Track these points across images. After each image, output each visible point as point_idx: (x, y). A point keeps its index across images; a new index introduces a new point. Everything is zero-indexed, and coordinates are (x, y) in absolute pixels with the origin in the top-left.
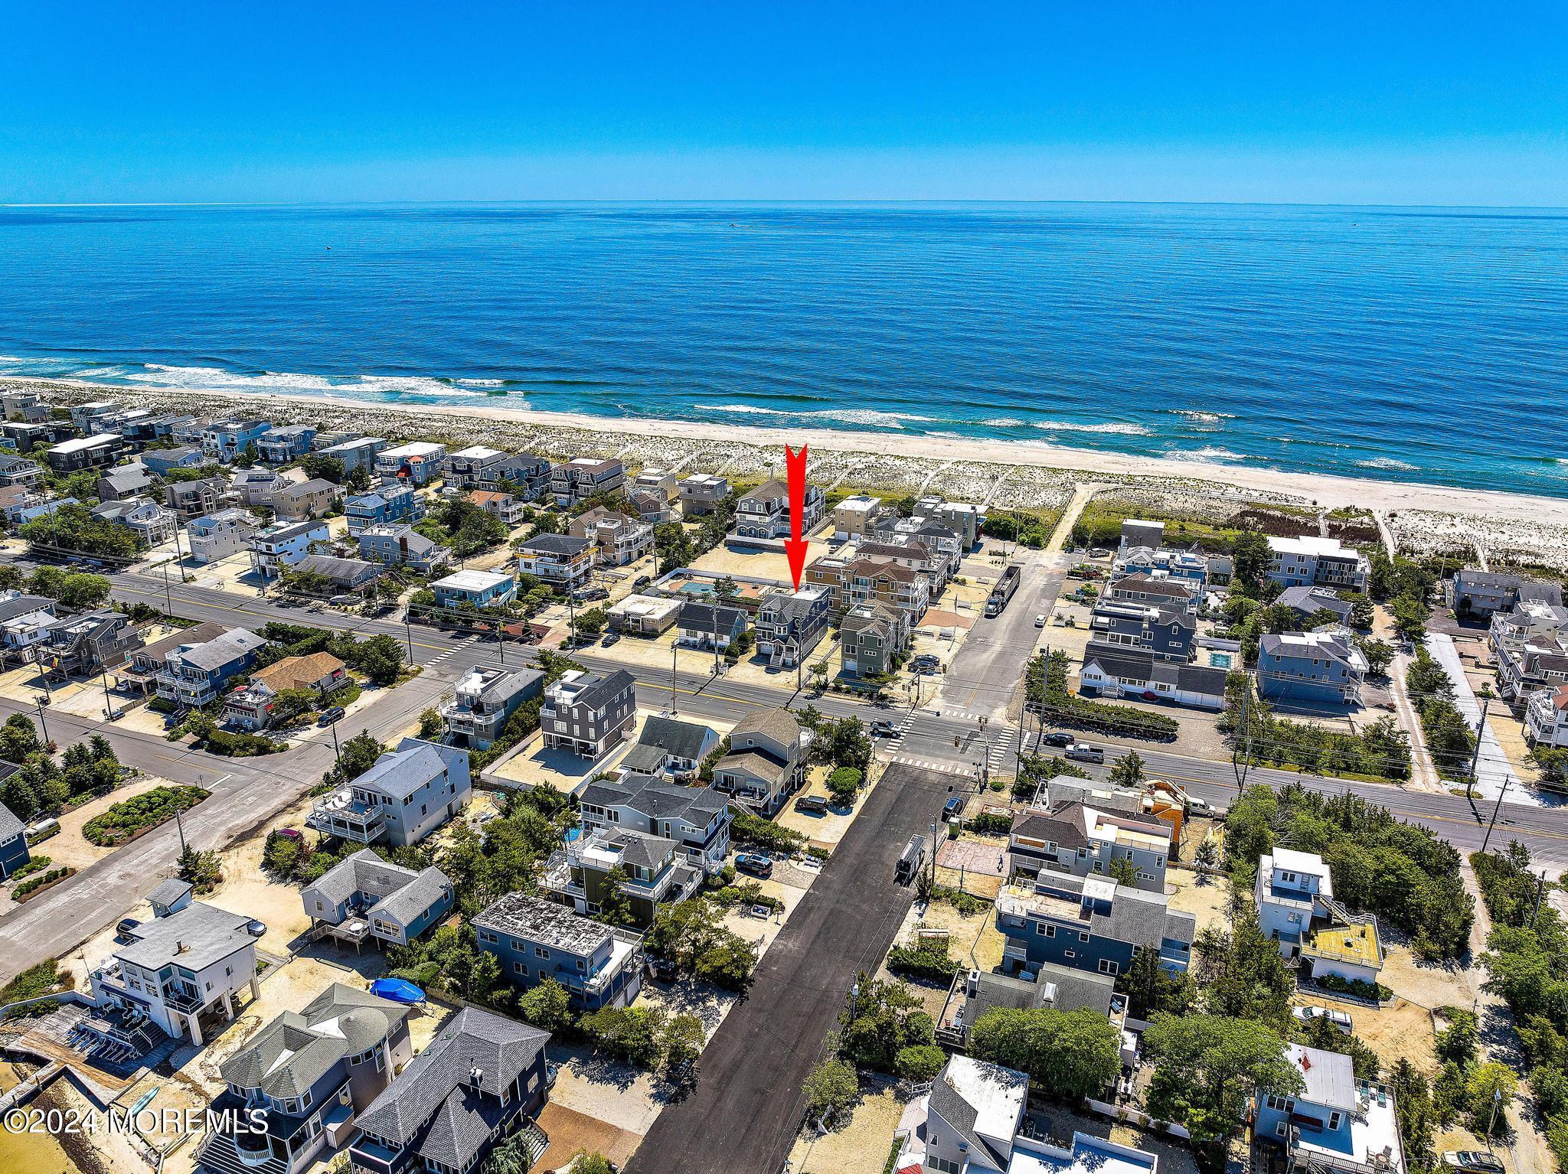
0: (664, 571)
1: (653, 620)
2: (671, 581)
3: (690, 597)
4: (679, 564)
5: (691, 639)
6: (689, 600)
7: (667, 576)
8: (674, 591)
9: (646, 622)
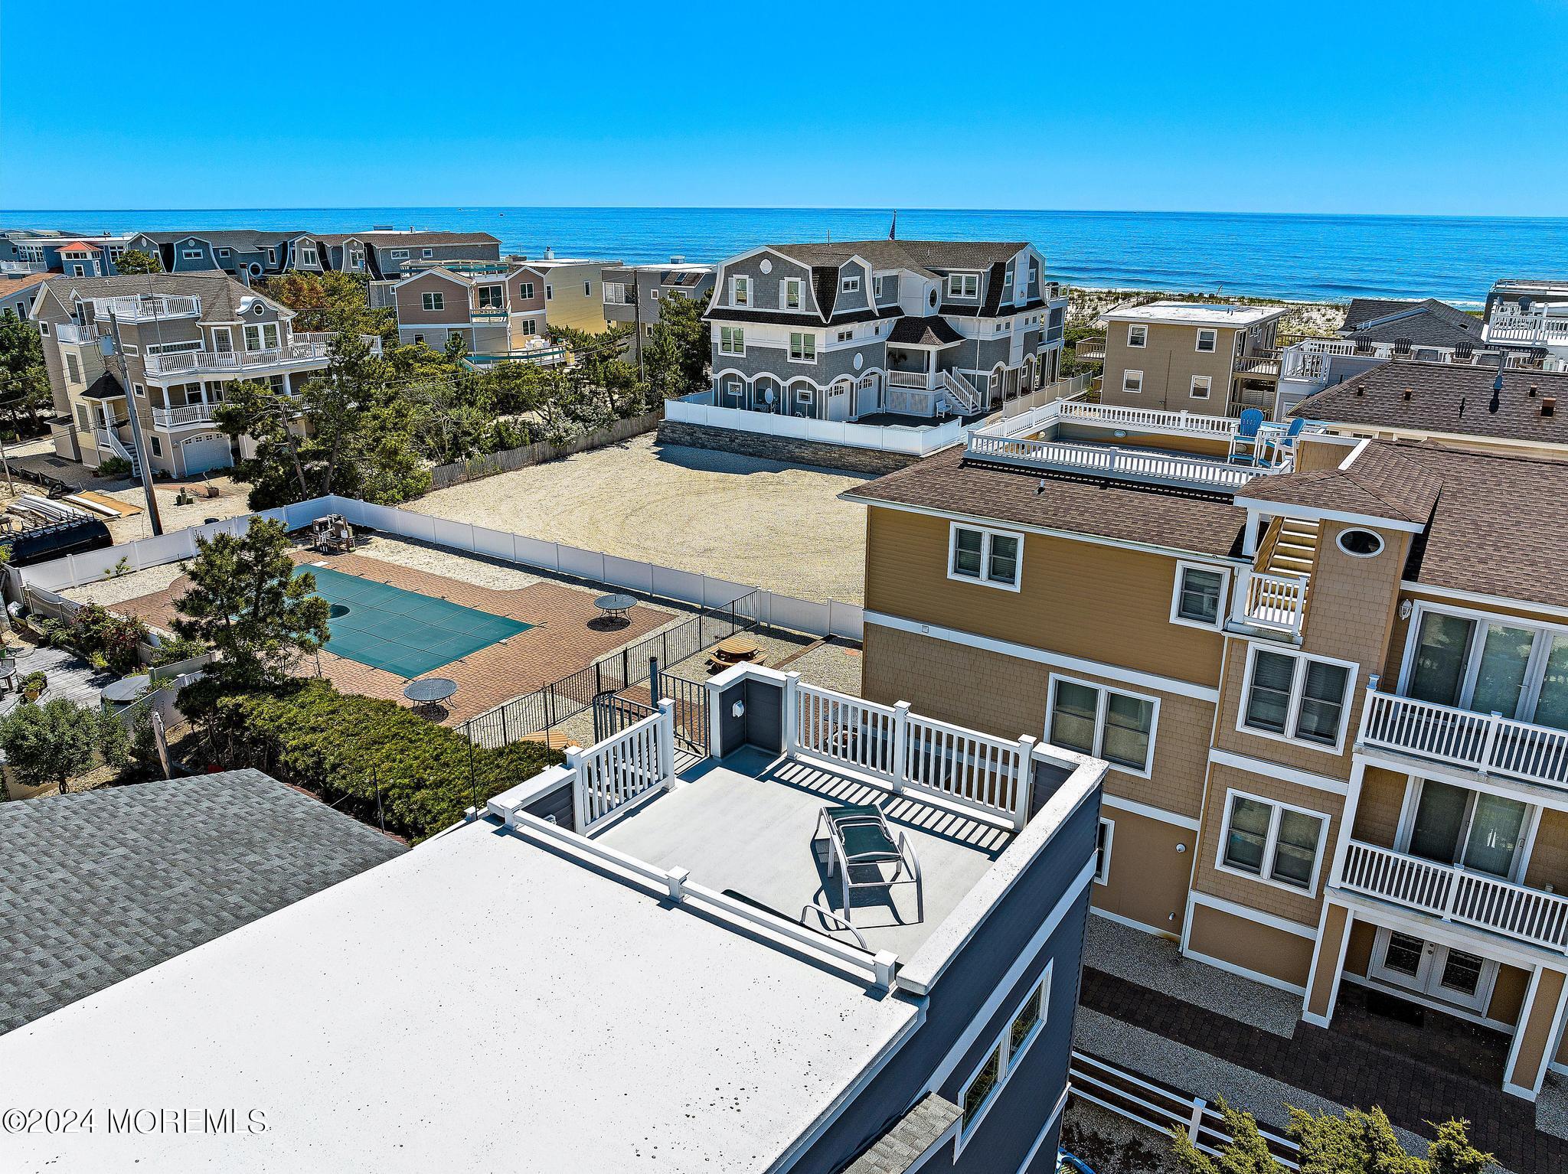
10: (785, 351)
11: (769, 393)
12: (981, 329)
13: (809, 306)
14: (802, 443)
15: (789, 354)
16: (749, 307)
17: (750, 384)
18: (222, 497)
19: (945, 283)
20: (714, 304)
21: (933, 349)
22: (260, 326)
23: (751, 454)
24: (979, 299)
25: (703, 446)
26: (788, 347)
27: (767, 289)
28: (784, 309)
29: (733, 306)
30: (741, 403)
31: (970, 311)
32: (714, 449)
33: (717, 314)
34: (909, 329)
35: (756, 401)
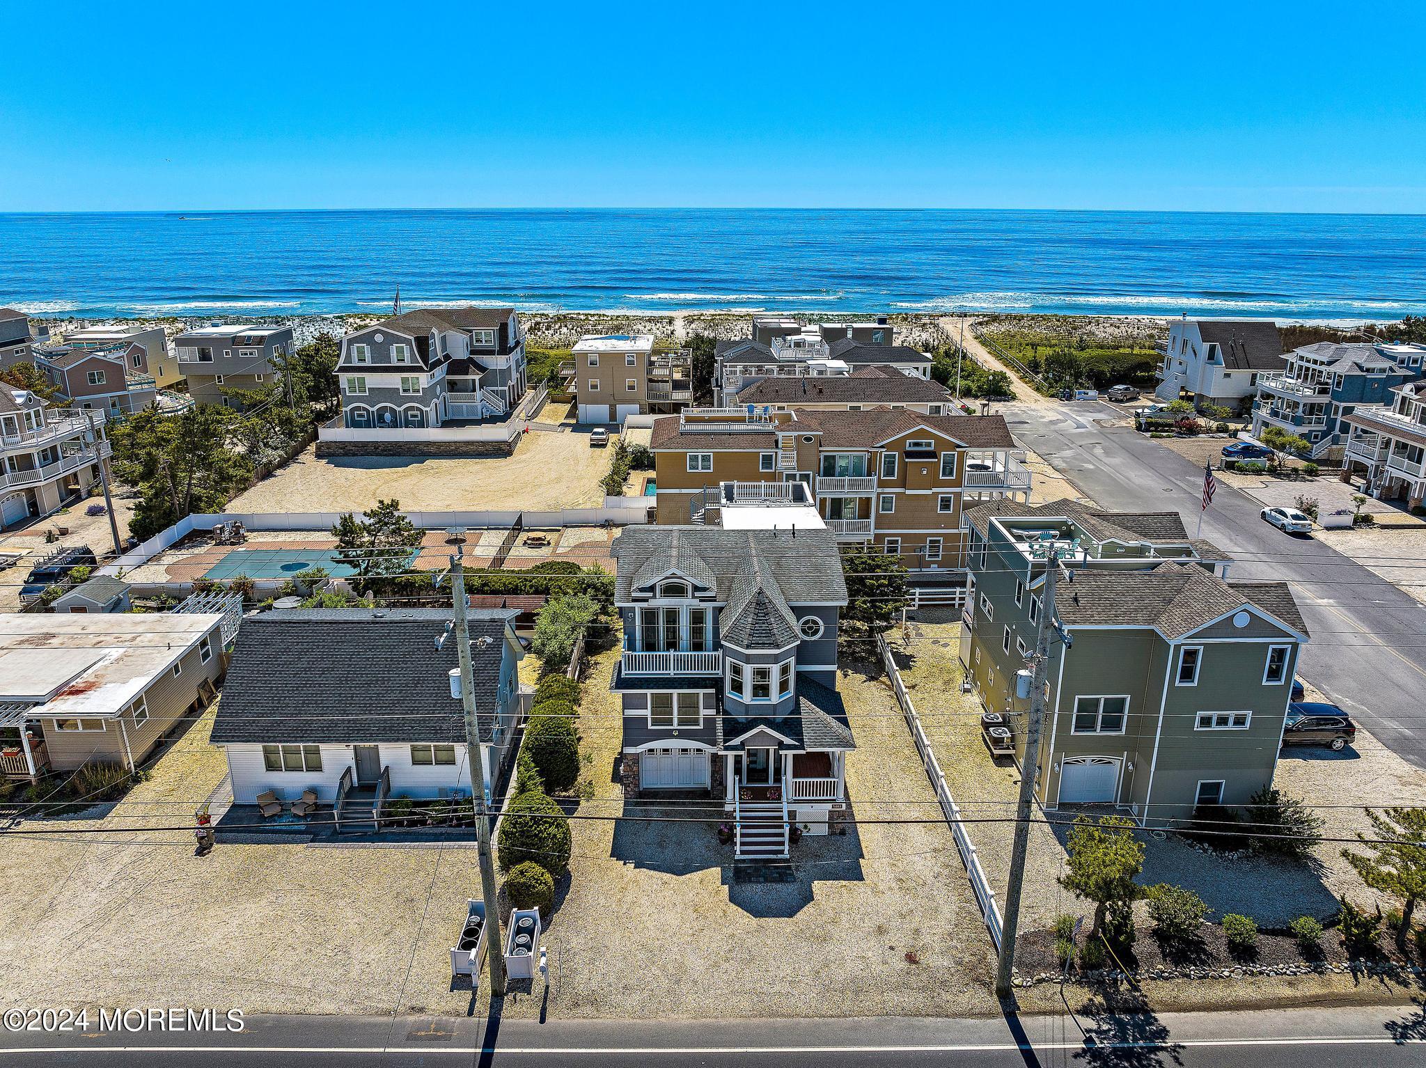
0: (142, 531)
1: (91, 722)
2: (170, 558)
3: (248, 595)
4: (193, 505)
5: (293, 781)
6: (248, 605)
7: (157, 542)
8: (187, 580)
9: (53, 736)
10: (398, 389)
11: (387, 416)
12: (498, 362)
13: (413, 359)
14: (428, 443)
15: (401, 391)
16: (368, 363)
17: (373, 412)
18: (72, 533)
19: (471, 337)
20: (341, 363)
21: (477, 378)
22: (32, 411)
23: (391, 455)
24: (494, 343)
25: (354, 455)
26: (400, 386)
27: (381, 351)
28: (395, 363)
29: (356, 363)
30: (368, 424)
31: (491, 353)
32: (362, 455)
33: (343, 369)
34: (458, 367)
35: (378, 421)
